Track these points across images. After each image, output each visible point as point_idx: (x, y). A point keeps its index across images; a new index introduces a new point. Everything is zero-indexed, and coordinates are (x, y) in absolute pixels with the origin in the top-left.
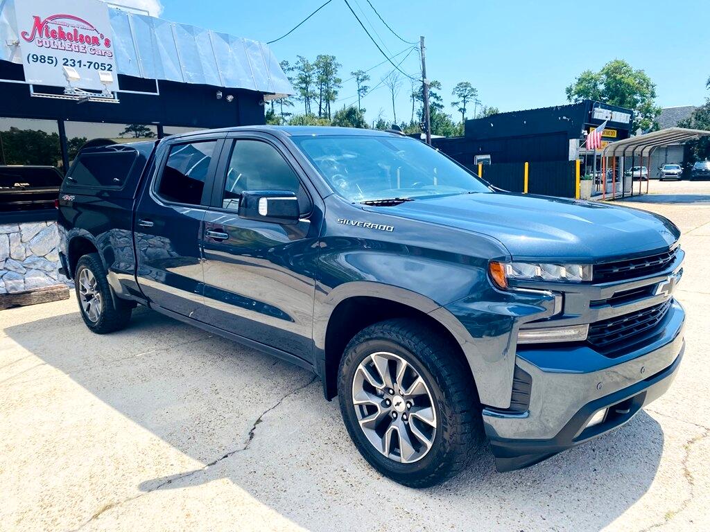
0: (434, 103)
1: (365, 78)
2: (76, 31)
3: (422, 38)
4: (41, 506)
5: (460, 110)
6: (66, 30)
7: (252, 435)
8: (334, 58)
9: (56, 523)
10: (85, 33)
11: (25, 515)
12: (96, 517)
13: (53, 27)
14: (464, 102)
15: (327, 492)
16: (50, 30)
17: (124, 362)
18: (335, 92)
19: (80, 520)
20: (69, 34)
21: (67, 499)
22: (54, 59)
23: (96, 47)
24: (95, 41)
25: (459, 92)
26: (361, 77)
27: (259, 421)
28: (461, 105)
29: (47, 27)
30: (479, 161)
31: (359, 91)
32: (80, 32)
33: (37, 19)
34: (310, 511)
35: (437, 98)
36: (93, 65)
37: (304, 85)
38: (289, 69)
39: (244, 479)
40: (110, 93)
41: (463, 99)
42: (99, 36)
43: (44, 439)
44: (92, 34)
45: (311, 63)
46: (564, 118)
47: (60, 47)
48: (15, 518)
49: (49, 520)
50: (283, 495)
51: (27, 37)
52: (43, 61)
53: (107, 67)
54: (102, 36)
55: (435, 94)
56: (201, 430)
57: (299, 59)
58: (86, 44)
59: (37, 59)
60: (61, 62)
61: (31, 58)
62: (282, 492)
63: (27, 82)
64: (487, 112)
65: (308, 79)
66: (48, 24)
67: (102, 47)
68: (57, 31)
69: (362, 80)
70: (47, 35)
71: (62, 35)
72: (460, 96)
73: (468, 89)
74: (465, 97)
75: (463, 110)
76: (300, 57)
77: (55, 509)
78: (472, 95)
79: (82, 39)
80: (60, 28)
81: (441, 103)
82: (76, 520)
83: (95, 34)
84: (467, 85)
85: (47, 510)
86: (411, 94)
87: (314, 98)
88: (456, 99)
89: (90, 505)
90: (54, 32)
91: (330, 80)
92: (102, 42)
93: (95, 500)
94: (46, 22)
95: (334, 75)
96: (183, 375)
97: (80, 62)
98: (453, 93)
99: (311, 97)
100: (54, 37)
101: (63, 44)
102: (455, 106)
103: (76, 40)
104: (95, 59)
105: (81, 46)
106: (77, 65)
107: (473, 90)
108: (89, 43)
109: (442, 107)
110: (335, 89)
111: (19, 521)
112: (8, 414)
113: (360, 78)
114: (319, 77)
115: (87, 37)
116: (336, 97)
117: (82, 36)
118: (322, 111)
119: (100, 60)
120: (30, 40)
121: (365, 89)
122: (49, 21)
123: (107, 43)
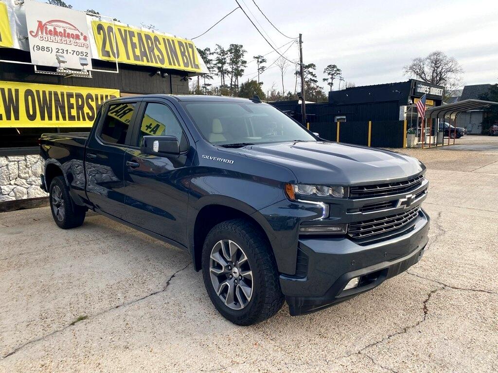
0: (311, 79)
1: (264, 61)
2: (65, 30)
3: (300, 35)
4: (41, 318)
5: (329, 84)
6: (59, 30)
7: (168, 283)
8: (242, 46)
9: (50, 327)
10: (71, 32)
11: (31, 323)
12: (73, 324)
13: (50, 28)
14: (332, 78)
15: (210, 313)
16: (48, 30)
17: (91, 242)
18: (242, 71)
19: (63, 326)
20: (60, 32)
21: (56, 314)
22: (50, 49)
23: (77, 41)
24: (77, 37)
25: (329, 72)
26: (260, 59)
27: (173, 276)
28: (330, 81)
29: (46, 28)
30: (338, 120)
31: (259, 69)
32: (68, 31)
33: (40, 23)
34: (199, 323)
35: (314, 76)
36: (75, 53)
37: (220, 65)
38: (210, 54)
39: (162, 307)
40: (86, 71)
41: (331, 76)
42: (80, 34)
43: (42, 284)
44: (75, 33)
45: (226, 50)
46: (397, 91)
47: (54, 41)
48: (25, 324)
49: (46, 325)
50: (184, 315)
51: (33, 34)
52: (43, 50)
53: (85, 54)
54: (82, 34)
55: (312, 73)
56: (137, 280)
57: (217, 47)
58: (71, 39)
59: (39, 48)
60: (55, 51)
61: (35, 48)
62: (184, 314)
63: (32, 63)
64: (348, 85)
65: (223, 61)
66: (47, 26)
67: (82, 41)
68: (53, 30)
69: (261, 62)
70: (46, 33)
71: (56, 33)
72: (329, 74)
73: (335, 69)
74: (332, 75)
75: (331, 84)
76: (218, 45)
77: (49, 320)
78: (338, 74)
79: (69, 36)
80: (55, 29)
81: (315, 79)
82: (61, 326)
83: (77, 33)
84: (334, 66)
85: (44, 320)
86: (295, 72)
87: (227, 74)
88: (326, 76)
89: (69, 318)
90: (50, 31)
91: (238, 62)
92: (82, 37)
93: (73, 316)
94: (45, 24)
95: (241, 58)
96: (128, 251)
97: (67, 51)
98: (325, 72)
99: (225, 73)
100: (51, 34)
101: (56, 39)
102: (326, 81)
103: (65, 36)
104: (77, 49)
105: (68, 40)
106: (65, 52)
107: (338, 70)
108: (73, 38)
109: (316, 81)
110: (242, 68)
111: (28, 325)
112: (19, 270)
113: (259, 61)
114: (231, 59)
115: (72, 34)
116: (242, 73)
117: (68, 34)
118: (233, 83)
119: (80, 49)
120: (35, 36)
121: (263, 68)
122: (48, 24)
123: (85, 38)
